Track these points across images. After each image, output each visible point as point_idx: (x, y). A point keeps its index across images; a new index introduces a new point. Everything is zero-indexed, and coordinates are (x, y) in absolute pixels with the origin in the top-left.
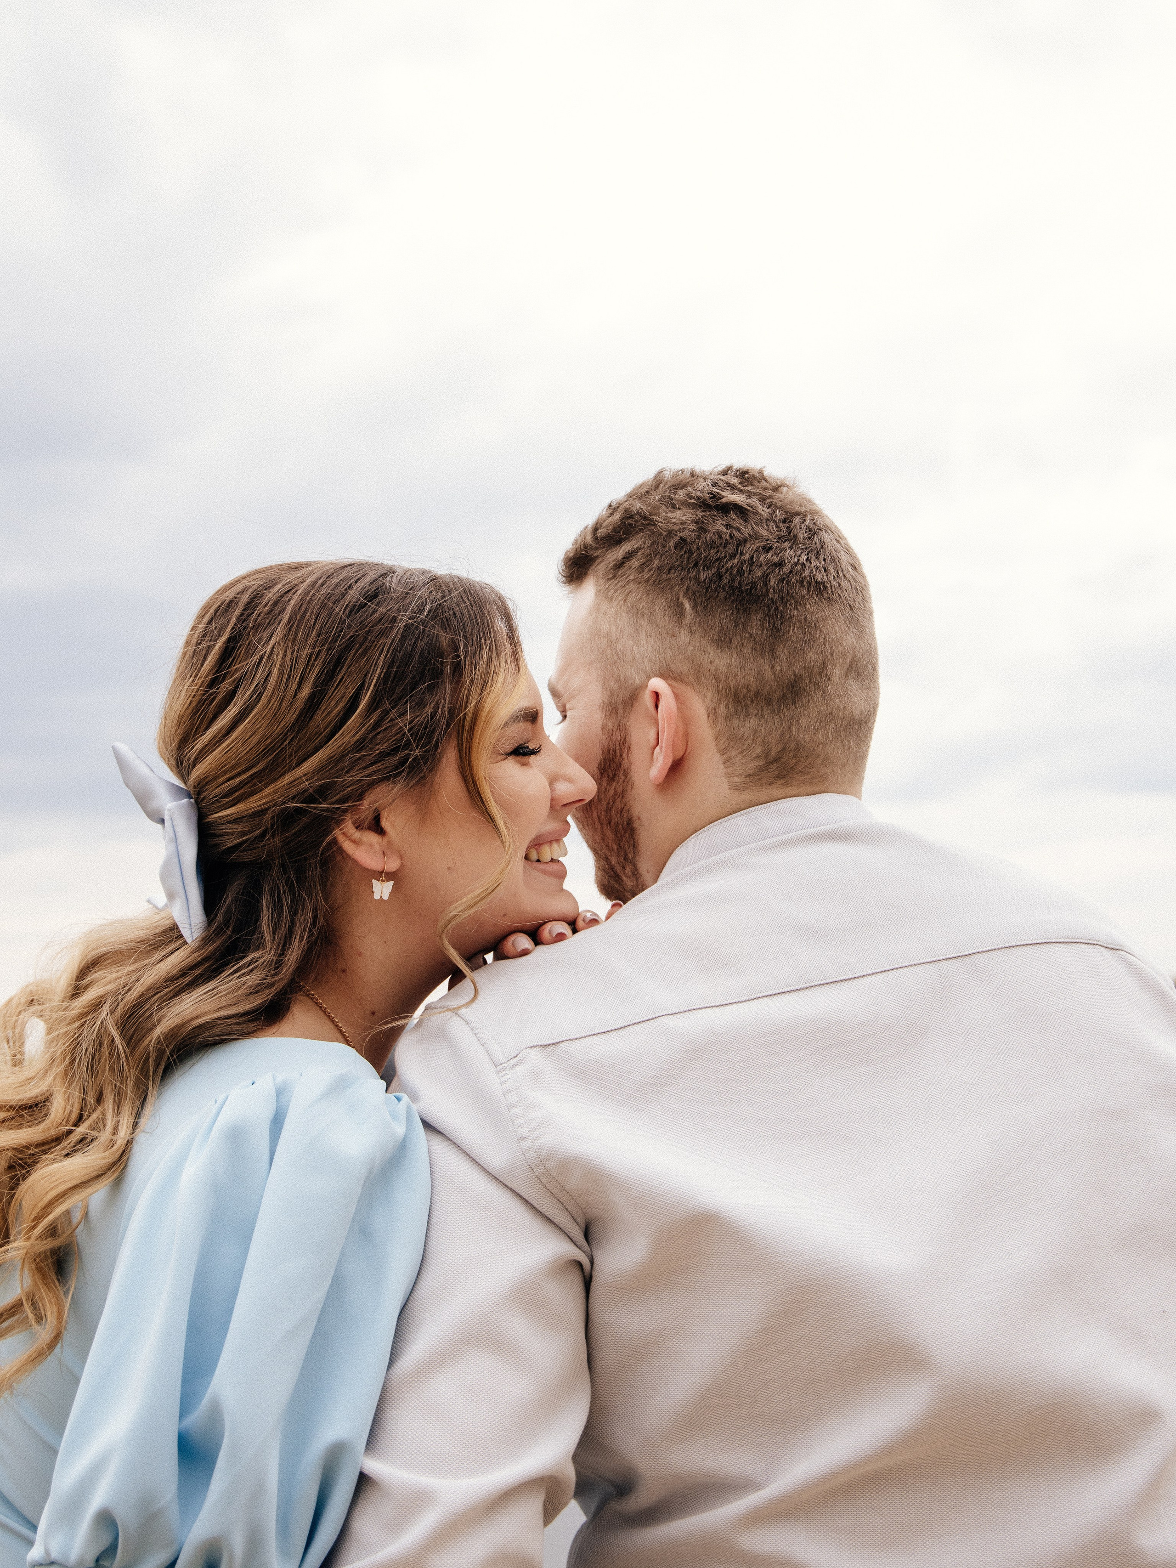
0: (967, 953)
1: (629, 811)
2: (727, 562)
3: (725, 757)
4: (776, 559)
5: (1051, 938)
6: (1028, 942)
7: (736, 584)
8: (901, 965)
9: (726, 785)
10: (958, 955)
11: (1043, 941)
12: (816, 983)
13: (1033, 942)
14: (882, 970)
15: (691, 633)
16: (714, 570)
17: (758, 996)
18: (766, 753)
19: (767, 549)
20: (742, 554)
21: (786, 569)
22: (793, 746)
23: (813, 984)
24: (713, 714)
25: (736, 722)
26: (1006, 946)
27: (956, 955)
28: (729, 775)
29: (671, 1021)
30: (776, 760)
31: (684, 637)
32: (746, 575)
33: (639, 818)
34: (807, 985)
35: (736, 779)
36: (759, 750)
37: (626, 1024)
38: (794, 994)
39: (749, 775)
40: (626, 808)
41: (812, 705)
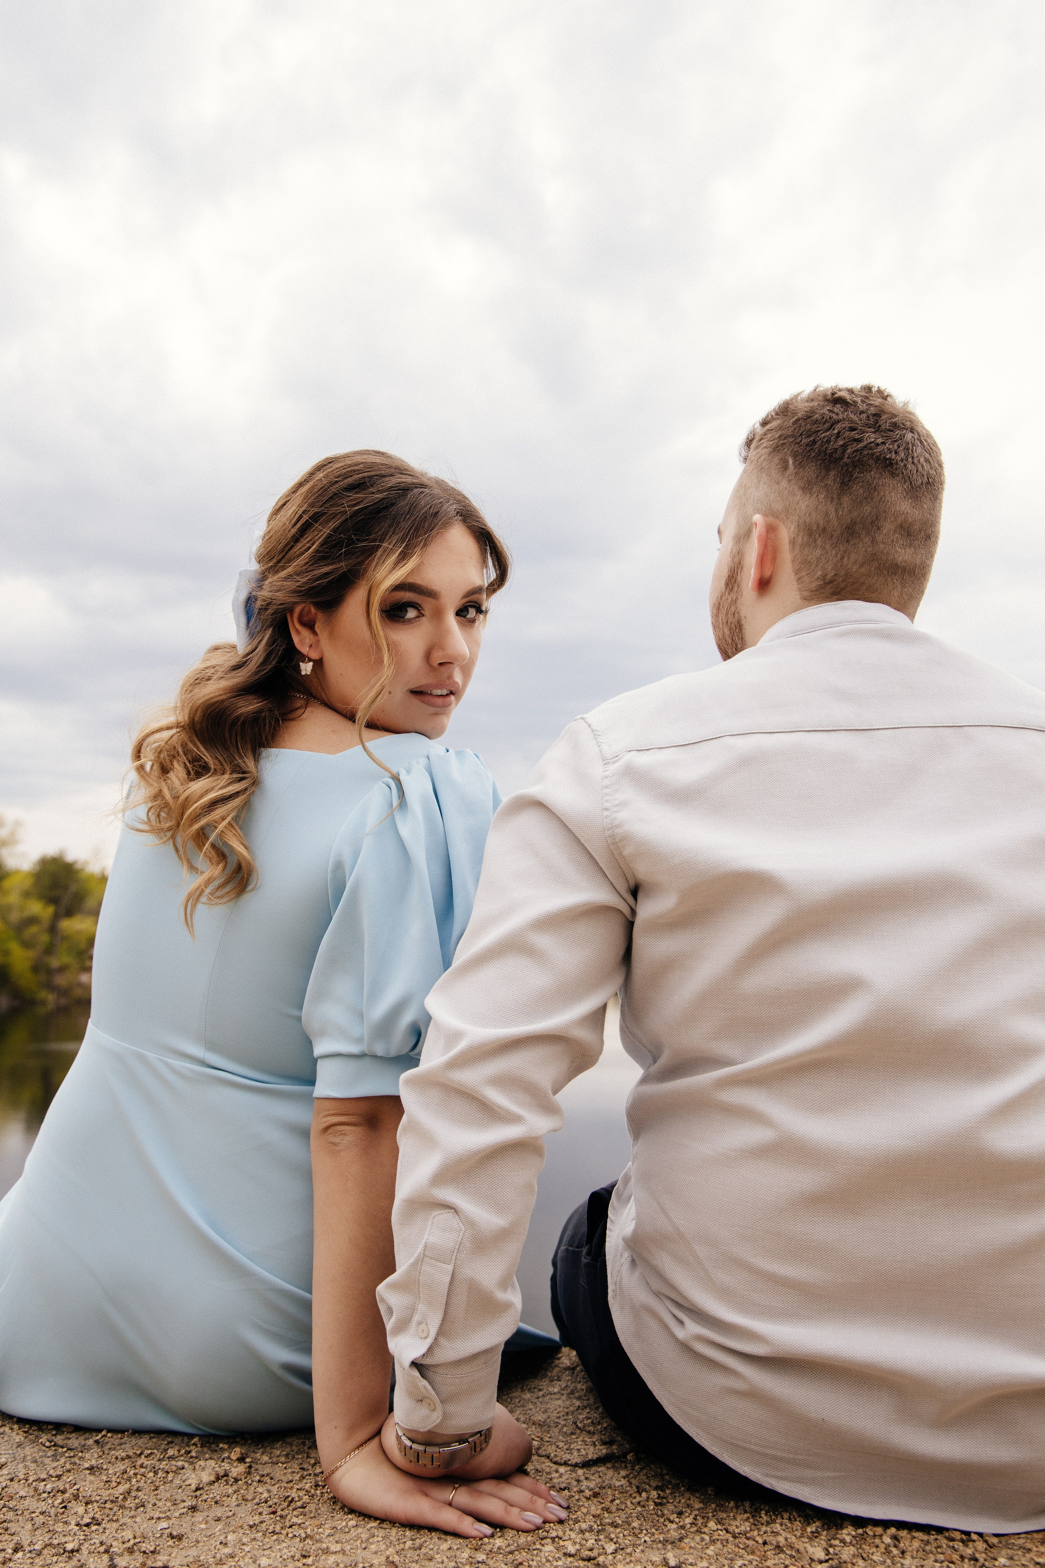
0: (960, 725)
1: (738, 613)
2: (822, 434)
3: (797, 576)
4: (857, 437)
5: (1026, 725)
6: (1008, 725)
7: (823, 448)
8: (908, 726)
9: (798, 597)
10: (953, 725)
11: (1020, 726)
12: (842, 728)
13: (1012, 726)
14: (893, 727)
15: (789, 481)
16: (812, 439)
17: (798, 730)
18: (824, 576)
19: (852, 429)
20: (834, 429)
21: (861, 445)
22: (843, 573)
23: (840, 728)
24: (793, 542)
25: (806, 551)
26: (991, 724)
27: (952, 725)
28: (800, 590)
29: (731, 740)
30: (831, 582)
31: (784, 483)
32: (832, 443)
33: (745, 617)
34: (835, 729)
35: (805, 593)
36: (819, 573)
37: (699, 740)
38: (825, 733)
39: (812, 591)
40: (737, 610)
41: (861, 545)
